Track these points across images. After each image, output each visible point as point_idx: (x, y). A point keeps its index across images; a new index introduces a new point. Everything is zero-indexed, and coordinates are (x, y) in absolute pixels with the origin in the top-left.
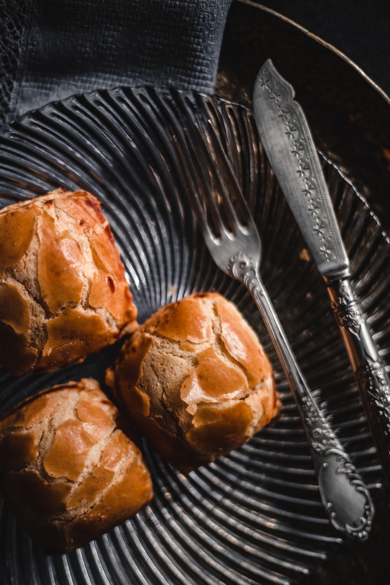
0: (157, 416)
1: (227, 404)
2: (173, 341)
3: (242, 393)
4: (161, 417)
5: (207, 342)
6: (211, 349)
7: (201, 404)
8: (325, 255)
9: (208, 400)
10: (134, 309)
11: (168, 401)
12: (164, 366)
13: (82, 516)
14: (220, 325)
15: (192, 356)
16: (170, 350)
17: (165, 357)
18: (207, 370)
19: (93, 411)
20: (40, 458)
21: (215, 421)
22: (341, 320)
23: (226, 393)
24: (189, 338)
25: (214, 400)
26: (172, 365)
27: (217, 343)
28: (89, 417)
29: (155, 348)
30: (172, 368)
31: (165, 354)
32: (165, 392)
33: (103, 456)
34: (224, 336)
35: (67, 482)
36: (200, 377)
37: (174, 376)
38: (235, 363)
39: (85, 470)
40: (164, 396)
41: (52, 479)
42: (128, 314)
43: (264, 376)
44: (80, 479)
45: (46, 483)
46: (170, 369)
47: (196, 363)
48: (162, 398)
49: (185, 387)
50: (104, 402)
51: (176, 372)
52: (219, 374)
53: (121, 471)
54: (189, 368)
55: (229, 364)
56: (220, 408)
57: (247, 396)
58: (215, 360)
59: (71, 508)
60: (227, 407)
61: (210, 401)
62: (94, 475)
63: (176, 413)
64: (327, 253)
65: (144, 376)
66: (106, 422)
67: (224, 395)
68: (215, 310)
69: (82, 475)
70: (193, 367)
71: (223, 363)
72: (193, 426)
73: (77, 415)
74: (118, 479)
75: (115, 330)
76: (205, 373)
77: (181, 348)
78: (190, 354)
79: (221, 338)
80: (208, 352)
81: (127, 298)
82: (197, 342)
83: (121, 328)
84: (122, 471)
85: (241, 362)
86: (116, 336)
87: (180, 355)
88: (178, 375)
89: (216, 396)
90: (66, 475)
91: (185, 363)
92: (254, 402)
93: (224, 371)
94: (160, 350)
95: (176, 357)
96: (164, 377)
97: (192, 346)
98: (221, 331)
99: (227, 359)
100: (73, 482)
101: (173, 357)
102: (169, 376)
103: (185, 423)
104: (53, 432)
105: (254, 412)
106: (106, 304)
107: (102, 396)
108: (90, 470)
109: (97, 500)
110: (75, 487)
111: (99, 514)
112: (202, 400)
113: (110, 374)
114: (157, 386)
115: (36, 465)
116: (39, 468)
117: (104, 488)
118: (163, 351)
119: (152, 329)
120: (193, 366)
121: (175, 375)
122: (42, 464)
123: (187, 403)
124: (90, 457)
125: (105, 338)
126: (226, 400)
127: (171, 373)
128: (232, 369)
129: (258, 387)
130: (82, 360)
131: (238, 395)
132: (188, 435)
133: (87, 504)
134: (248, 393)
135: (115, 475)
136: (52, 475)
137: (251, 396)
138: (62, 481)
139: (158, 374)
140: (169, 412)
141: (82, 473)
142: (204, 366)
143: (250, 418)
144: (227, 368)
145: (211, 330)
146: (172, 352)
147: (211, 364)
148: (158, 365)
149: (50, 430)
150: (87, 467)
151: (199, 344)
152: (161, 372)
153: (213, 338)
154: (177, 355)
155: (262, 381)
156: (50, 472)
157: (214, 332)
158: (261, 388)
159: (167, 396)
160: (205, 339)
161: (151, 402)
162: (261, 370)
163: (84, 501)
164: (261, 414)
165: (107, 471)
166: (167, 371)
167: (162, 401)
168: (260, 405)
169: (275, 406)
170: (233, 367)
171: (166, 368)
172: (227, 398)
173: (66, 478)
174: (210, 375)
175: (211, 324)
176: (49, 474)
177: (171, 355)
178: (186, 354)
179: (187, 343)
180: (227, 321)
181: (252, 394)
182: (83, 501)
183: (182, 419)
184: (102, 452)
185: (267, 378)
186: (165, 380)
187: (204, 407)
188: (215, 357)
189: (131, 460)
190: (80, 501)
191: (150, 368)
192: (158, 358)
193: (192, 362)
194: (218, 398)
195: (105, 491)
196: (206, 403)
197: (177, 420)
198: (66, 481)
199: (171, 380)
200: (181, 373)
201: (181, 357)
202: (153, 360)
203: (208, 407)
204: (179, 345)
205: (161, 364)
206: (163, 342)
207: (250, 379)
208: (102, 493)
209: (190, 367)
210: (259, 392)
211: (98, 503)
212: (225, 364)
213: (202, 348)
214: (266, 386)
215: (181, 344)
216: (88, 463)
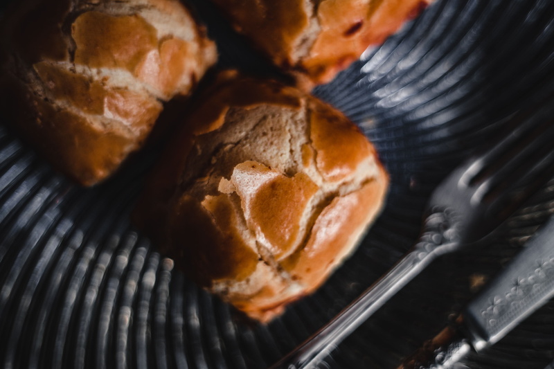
0: (198, 147)
1: (248, 237)
2: (308, 133)
3: (269, 254)
4: (200, 152)
5: (324, 180)
6: (316, 188)
7: (236, 197)
8: (489, 306)
9: (245, 207)
10: (329, 76)
11: (224, 153)
12: (270, 133)
13: (30, 90)
14: (351, 192)
15: (297, 165)
16: (294, 133)
17: (283, 129)
18: (286, 193)
19: (176, 62)
20: (92, 6)
21: (218, 228)
22: (413, 361)
23: (263, 230)
24: (321, 153)
25: (247, 215)
26: (276, 142)
27: (326, 195)
28: (168, 58)
29: (290, 114)
30: (272, 143)
31: (287, 128)
32: (235, 147)
33: (122, 91)
34: (339, 202)
35: (70, 53)
36: (273, 186)
37: (262, 149)
38: (307, 230)
39: (94, 71)
40: (229, 147)
41: (68, 30)
42: (321, 69)
43: (301, 278)
44: (79, 69)
45: (60, 25)
46: (270, 141)
47: (290, 173)
48: (226, 145)
49: (253, 167)
50: (193, 76)
51: (269, 151)
52: (286, 211)
53: (109, 124)
54: (280, 165)
55: (303, 220)
56: (239, 228)
57: (267, 263)
58: (303, 199)
59: (37, 71)
60: (244, 237)
61: (245, 210)
62: (91, 85)
63: (212, 170)
64: (492, 309)
65: (247, 112)
66: (169, 84)
67: (259, 228)
68: (366, 182)
69: (86, 68)
70: (283, 172)
71: (302, 211)
72: (203, 199)
73: (165, 39)
74: (95, 123)
75: (294, 57)
76: (281, 191)
77: (303, 147)
78: (300, 161)
79: (336, 199)
80: (310, 187)
81: (341, 60)
82: (319, 165)
83: (300, 67)
84: (108, 126)
85: (312, 236)
86: (286, 61)
87: (293, 148)
88: (264, 154)
89: (253, 217)
90: (80, 47)
91: (285, 160)
92: (262, 275)
93: (292, 217)
94: (290, 121)
95: (289, 144)
96: (256, 138)
97: (311, 161)
98: (344, 196)
99: (309, 216)
100: (72, 60)
101: (287, 140)
102: (260, 142)
103: (203, 187)
104: (131, 12)
105: (248, 281)
106: (326, 28)
107: (199, 71)
108: (96, 78)
109: (59, 103)
110: (66, 65)
111: (40, 114)
112: (242, 198)
113: (232, 73)
114: (240, 132)
115: (80, 5)
116: (77, 10)
117: (77, 105)
118: (290, 125)
119: (313, 106)
120: (285, 170)
121: (264, 151)
122: (83, 11)
123: (232, 177)
124: (114, 73)
125: (280, 47)
126: (253, 233)
127: (263, 145)
128: (298, 227)
129: (285, 274)
130: (239, 29)
131: (265, 248)
132: (186, 198)
133: (50, 90)
134: (272, 262)
135: (99, 117)
136: (74, 27)
137: (268, 269)
138: (69, 45)
139: (257, 128)
140: (210, 160)
141: (89, 68)
142: (290, 186)
143: (238, 276)
144: (298, 220)
145: (340, 182)
146: (294, 136)
147: (296, 195)
148: (270, 123)
149: (132, 8)
150: (99, 73)
151: (317, 169)
152: (260, 131)
153: (330, 187)
154: (291, 145)
155: (295, 278)
156: (77, 24)
157: (340, 186)
158: (284, 281)
159: (231, 149)
160: (327, 176)
161: (216, 132)
162: (308, 270)
163: (52, 85)
164: (248, 292)
165: (102, 103)
166: (265, 139)
167: (222, 145)
168: (260, 286)
169: (264, 310)
170: (301, 229)
171: (270, 136)
172: (257, 232)
173: (75, 48)
174: (280, 198)
175: (348, 179)
176: (73, 24)
177: (288, 137)
178: (298, 156)
179: (312, 152)
180: (360, 199)
181: (272, 270)
182: (51, 83)
183: (207, 181)
184: (126, 88)
185: (300, 284)
186: (252, 140)
187: (233, 205)
188: (307, 198)
189: (127, 135)
190: (50, 79)
191: (260, 116)
192: (278, 121)
193: (289, 169)
194: (252, 221)
195: (73, 110)
196: (240, 206)
197: (202, 175)
198: (71, 50)
199: (255, 148)
200: (268, 158)
201: (291, 151)
202: (273, 116)
203: (235, 210)
204: (307, 143)
205: (272, 129)
206: (302, 122)
207: (293, 259)
208: (70, 106)
209: (282, 167)
210: (278, 280)
211: (54, 106)
212: (301, 215)
213: (313, 176)
214: (289, 286)
215: (309, 146)
216: (105, 71)
